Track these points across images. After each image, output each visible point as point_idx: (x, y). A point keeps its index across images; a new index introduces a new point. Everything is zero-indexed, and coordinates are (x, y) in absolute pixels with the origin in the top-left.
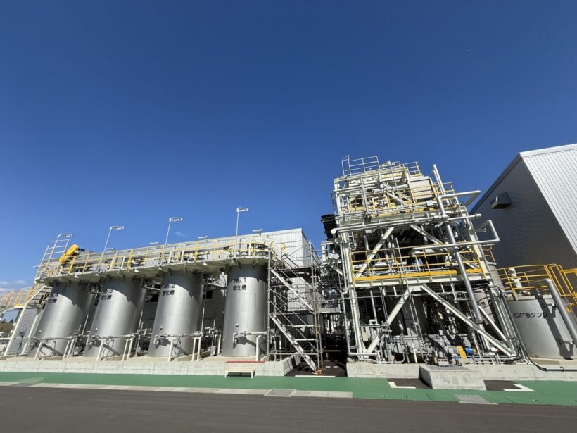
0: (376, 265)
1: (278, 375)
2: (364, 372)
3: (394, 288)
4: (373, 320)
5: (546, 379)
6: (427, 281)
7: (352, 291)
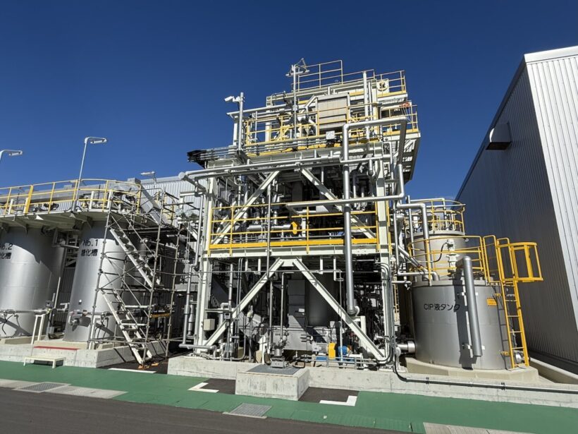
0: (251, 227)
1: (90, 367)
2: (187, 369)
3: (259, 261)
4: (226, 304)
5: (403, 392)
6: (303, 253)
7: (206, 263)
